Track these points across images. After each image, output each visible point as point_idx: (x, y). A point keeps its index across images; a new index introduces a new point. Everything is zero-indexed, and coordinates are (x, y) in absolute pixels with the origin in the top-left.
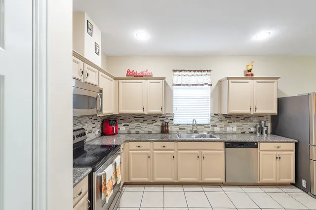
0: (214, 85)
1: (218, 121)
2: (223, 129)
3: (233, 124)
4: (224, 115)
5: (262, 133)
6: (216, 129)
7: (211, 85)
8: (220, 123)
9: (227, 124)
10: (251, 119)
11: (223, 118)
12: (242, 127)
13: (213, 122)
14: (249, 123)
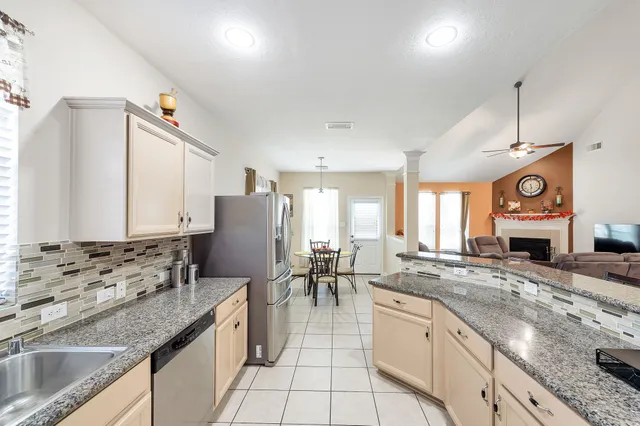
0: (43, 104)
1: (58, 273)
2: (81, 304)
3: (114, 273)
4: (84, 244)
5: (187, 282)
6: (51, 315)
7: (22, 102)
8: (70, 281)
9: (96, 276)
10: (159, 250)
11: (81, 259)
12: (139, 278)
13: (31, 287)
14: (157, 261)
